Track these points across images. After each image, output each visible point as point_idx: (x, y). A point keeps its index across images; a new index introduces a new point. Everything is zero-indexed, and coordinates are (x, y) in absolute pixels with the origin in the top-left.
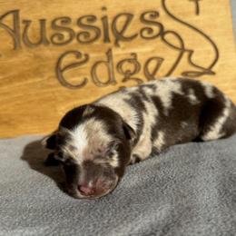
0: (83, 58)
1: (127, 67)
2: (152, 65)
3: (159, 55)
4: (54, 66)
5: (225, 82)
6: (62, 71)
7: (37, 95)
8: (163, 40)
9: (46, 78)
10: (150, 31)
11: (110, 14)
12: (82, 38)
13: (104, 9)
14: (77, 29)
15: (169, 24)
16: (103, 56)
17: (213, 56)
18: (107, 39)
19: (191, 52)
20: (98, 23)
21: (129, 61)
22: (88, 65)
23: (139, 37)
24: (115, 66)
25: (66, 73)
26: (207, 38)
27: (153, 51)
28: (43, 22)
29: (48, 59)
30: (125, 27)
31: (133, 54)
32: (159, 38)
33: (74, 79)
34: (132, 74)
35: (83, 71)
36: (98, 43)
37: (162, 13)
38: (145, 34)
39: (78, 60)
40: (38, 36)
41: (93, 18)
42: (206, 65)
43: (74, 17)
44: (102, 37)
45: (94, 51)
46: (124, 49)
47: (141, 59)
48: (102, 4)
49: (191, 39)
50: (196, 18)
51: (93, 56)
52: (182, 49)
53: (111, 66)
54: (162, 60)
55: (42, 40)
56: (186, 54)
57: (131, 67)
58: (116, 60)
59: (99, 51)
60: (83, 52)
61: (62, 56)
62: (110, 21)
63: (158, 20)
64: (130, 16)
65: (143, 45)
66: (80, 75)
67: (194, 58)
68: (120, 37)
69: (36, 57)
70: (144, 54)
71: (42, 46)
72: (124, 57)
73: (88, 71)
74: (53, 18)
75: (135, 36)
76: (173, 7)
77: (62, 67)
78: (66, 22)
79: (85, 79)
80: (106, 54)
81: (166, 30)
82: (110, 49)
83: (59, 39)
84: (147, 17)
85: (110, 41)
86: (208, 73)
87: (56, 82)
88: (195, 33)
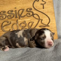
0: (9, 23)
1: (22, 25)
2: (30, 24)
3: (32, 21)
4: (1, 26)
6: (3, 27)
8: (34, 17)
10: (30, 14)
11: (18, 9)
12: (9, 17)
14: (7, 15)
15: (35, 12)
17: (48, 21)
18: (16, 17)
19: (42, 20)
20: (14, 13)
21: (23, 23)
22: (11, 25)
23: (26, 16)
24: (19, 25)
26: (46, 15)
27: (30, 20)
30: (22, 13)
31: (24, 21)
32: (32, 16)
33: (7, 29)
34: (24, 27)
35: (9, 27)
36: (14, 18)
37: (33, 9)
38: (28, 15)
39: (8, 24)
41: (12, 11)
42: (46, 24)
43: (7, 11)
44: (15, 16)
45: (13, 21)
47: (27, 22)
48: (15, 7)
50: (43, 10)
51: (12, 22)
52: (39, 19)
53: (18, 25)
54: (34, 22)
56: (40, 21)
57: (24, 25)
58: (19, 23)
59: (14, 21)
60: (9, 21)
61: (3, 23)
62: (17, 12)
63: (32, 11)
64: (23, 10)
65: (27, 18)
67: (43, 22)
68: (20, 16)
70: (28, 21)
72: (22, 22)
73: (11, 27)
75: (25, 15)
76: (36, 7)
77: (3, 26)
78: (4, 12)
79: (10, 29)
80: (16, 21)
81: (34, 14)
82: (18, 20)
83: (2, 18)
84: (28, 10)
85: (17, 18)
86: (47, 26)
87: (1, 30)
88: (43, 14)
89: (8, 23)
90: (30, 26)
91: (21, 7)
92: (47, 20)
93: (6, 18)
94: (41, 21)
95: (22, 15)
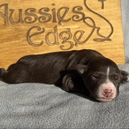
0: (42, 30)
1: (64, 35)
2: (78, 35)
3: (82, 30)
4: (26, 34)
5: (116, 44)
6: (30, 37)
7: (16, 49)
8: (84, 22)
9: (21, 40)
10: (78, 17)
11: (57, 7)
12: (41, 20)
13: (53, 4)
14: (39, 15)
15: (88, 14)
16: (52, 29)
17: (110, 31)
18: (54, 21)
19: (99, 29)
20: (50, 12)
21: (66, 32)
22: (44, 34)
23: (72, 20)
24: (58, 35)
25: (32, 38)
26: (107, 21)
27: (79, 28)
28: (20, 10)
29: (23, 30)
30: (64, 15)
31: (67, 29)
32: (82, 21)
34: (67, 39)
35: (41, 37)
36: (50, 23)
37: (84, 8)
38: (75, 18)
40: (18, 18)
41: (47, 10)
42: (106, 36)
43: (38, 9)
45: (47, 27)
46: (63, 26)
47: (73, 32)
48: (53, 3)
49: (99, 22)
50: (102, 10)
51: (47, 29)
52: (94, 27)
53: (56, 35)
54: (84, 32)
55: (20, 21)
56: (96, 30)
57: (67, 36)
58: (59, 32)
59: (50, 27)
60: (41, 27)
61: (31, 29)
62: (56, 11)
63: (81, 11)
64: (67, 9)
65: (73, 24)
66: (40, 39)
67: (100, 32)
68: (61, 20)
69: (16, 29)
70: (75, 29)
71: (20, 23)
72: (63, 30)
73: (44, 38)
74: (26, 9)
75: (70, 19)
76: (90, 5)
77: (30, 35)
78: (33, 11)
79: (42, 41)
80: (54, 28)
81: (86, 16)
82: (56, 26)
83: (29, 20)
84: (76, 9)
85: (56, 22)
86: (107, 40)
87: (27, 42)
88: (101, 18)
89: (39, 30)
90: (77, 38)
91: (64, 3)
92: (108, 29)
93: (35, 20)
94: (98, 31)
95: (65, 19)
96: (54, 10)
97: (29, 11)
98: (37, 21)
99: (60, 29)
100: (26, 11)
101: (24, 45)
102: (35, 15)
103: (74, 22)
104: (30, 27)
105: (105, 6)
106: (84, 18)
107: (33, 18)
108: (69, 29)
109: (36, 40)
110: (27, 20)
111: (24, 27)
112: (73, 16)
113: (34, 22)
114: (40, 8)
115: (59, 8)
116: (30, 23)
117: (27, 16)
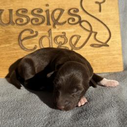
0: (35, 33)
1: (60, 40)
2: (74, 40)
3: (78, 34)
4: (18, 37)
6: (22, 41)
7: (7, 54)
8: (81, 25)
9: (12, 44)
10: (74, 20)
12: (34, 22)
13: (47, 5)
14: (31, 17)
15: (84, 17)
16: (46, 33)
17: (108, 36)
18: (48, 24)
19: (96, 33)
20: (44, 14)
21: (61, 36)
22: (38, 38)
24: (53, 39)
25: (24, 42)
27: (74, 32)
28: (11, 11)
29: (14, 33)
31: (63, 33)
32: (78, 24)
33: (30, 46)
34: (62, 44)
35: (34, 41)
36: (44, 25)
37: (80, 10)
38: (71, 21)
39: (31, 35)
40: (8, 19)
41: (40, 11)
42: (104, 41)
43: (30, 9)
44: (46, 22)
45: (41, 30)
46: (58, 29)
47: (68, 36)
48: (46, 3)
49: (96, 26)
50: (100, 13)
51: (40, 33)
52: (91, 31)
53: (50, 39)
54: (80, 37)
55: (10, 22)
56: (93, 34)
57: (62, 40)
58: (53, 36)
59: (43, 30)
60: (34, 30)
61: (22, 32)
62: (50, 13)
63: (78, 14)
64: (62, 11)
65: (69, 27)
66: (33, 43)
67: (97, 37)
68: (56, 22)
69: (7, 32)
70: (71, 33)
71: (10, 25)
72: (58, 34)
73: (38, 42)
74: (17, 9)
75: (66, 22)
76: (87, 7)
77: (22, 38)
78: (25, 12)
79: (36, 46)
80: (48, 31)
81: (82, 19)
82: (51, 29)
83: (21, 22)
84: (72, 11)
85: (50, 25)
86: (105, 46)
87: (19, 47)
88: (98, 22)
89: (31, 33)
90: (73, 43)
91: (58, 3)
92: (106, 34)
93: (27, 22)
94: (95, 36)
95: (59, 21)
96: (47, 11)
97: (20, 12)
98: (30, 23)
99: (55, 33)
100: (17, 11)
101: (15, 50)
102: (26, 17)
103: (70, 25)
104: (22, 30)
105: (102, 8)
106: (80, 22)
107: (25, 20)
108: (64, 33)
109: (28, 44)
110: (18, 22)
111: (15, 30)
112: (69, 19)
113: (26, 24)
114: (32, 9)
115: (54, 9)
116: (21, 25)
117: (18, 17)
